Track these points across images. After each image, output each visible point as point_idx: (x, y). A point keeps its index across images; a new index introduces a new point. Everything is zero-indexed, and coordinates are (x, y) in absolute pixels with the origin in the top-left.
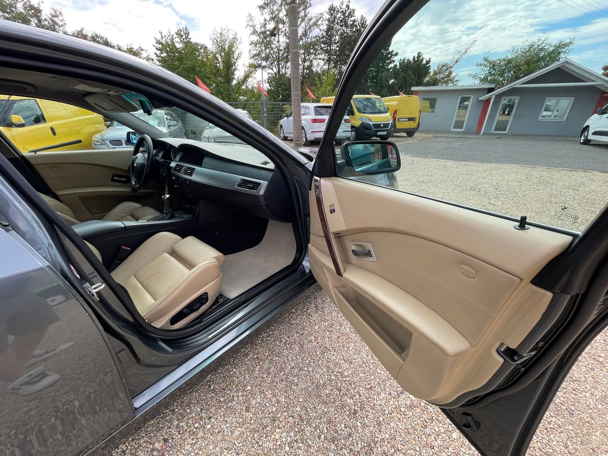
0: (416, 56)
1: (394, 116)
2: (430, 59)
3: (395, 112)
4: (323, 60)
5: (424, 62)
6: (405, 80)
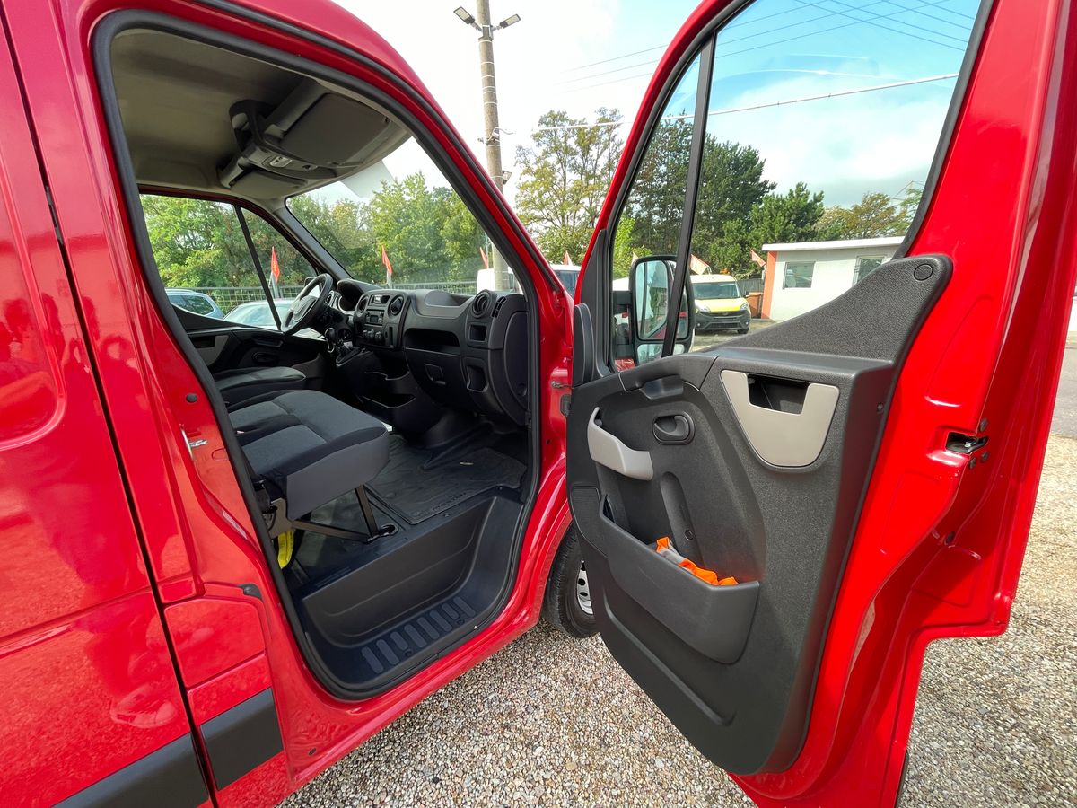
0: (794, 189)
5: (811, 198)
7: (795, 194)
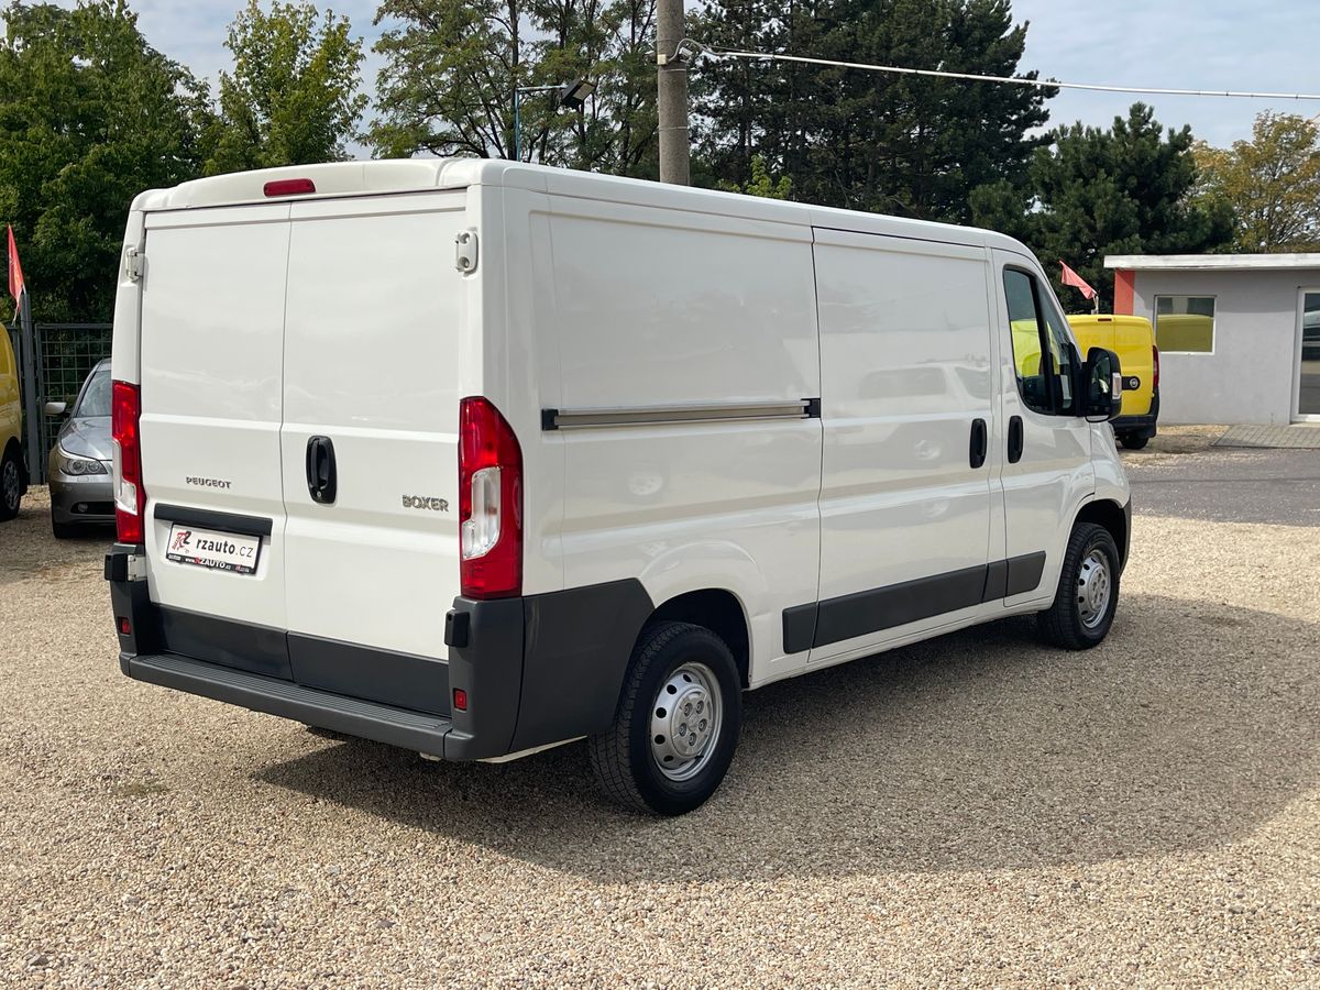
0: (1126, 117)
2: (1187, 128)
4: (715, 113)
5: (1164, 138)
6: (1089, 211)
7: (1128, 129)
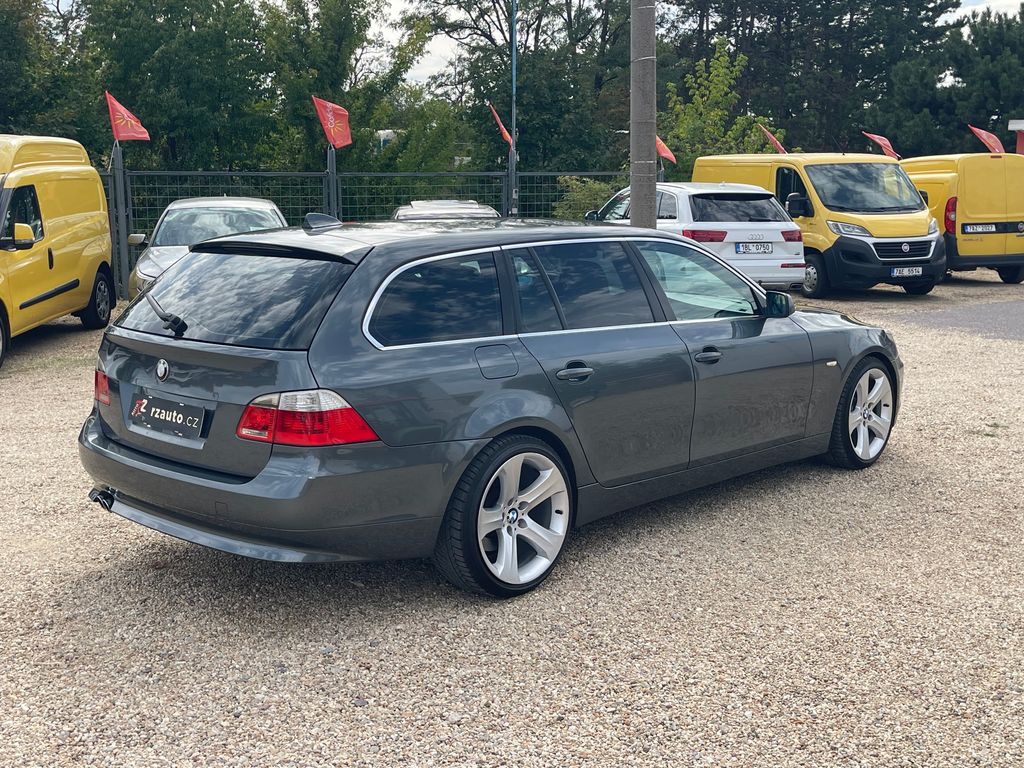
1: (947, 219)
3: (951, 205)
6: (995, 83)
